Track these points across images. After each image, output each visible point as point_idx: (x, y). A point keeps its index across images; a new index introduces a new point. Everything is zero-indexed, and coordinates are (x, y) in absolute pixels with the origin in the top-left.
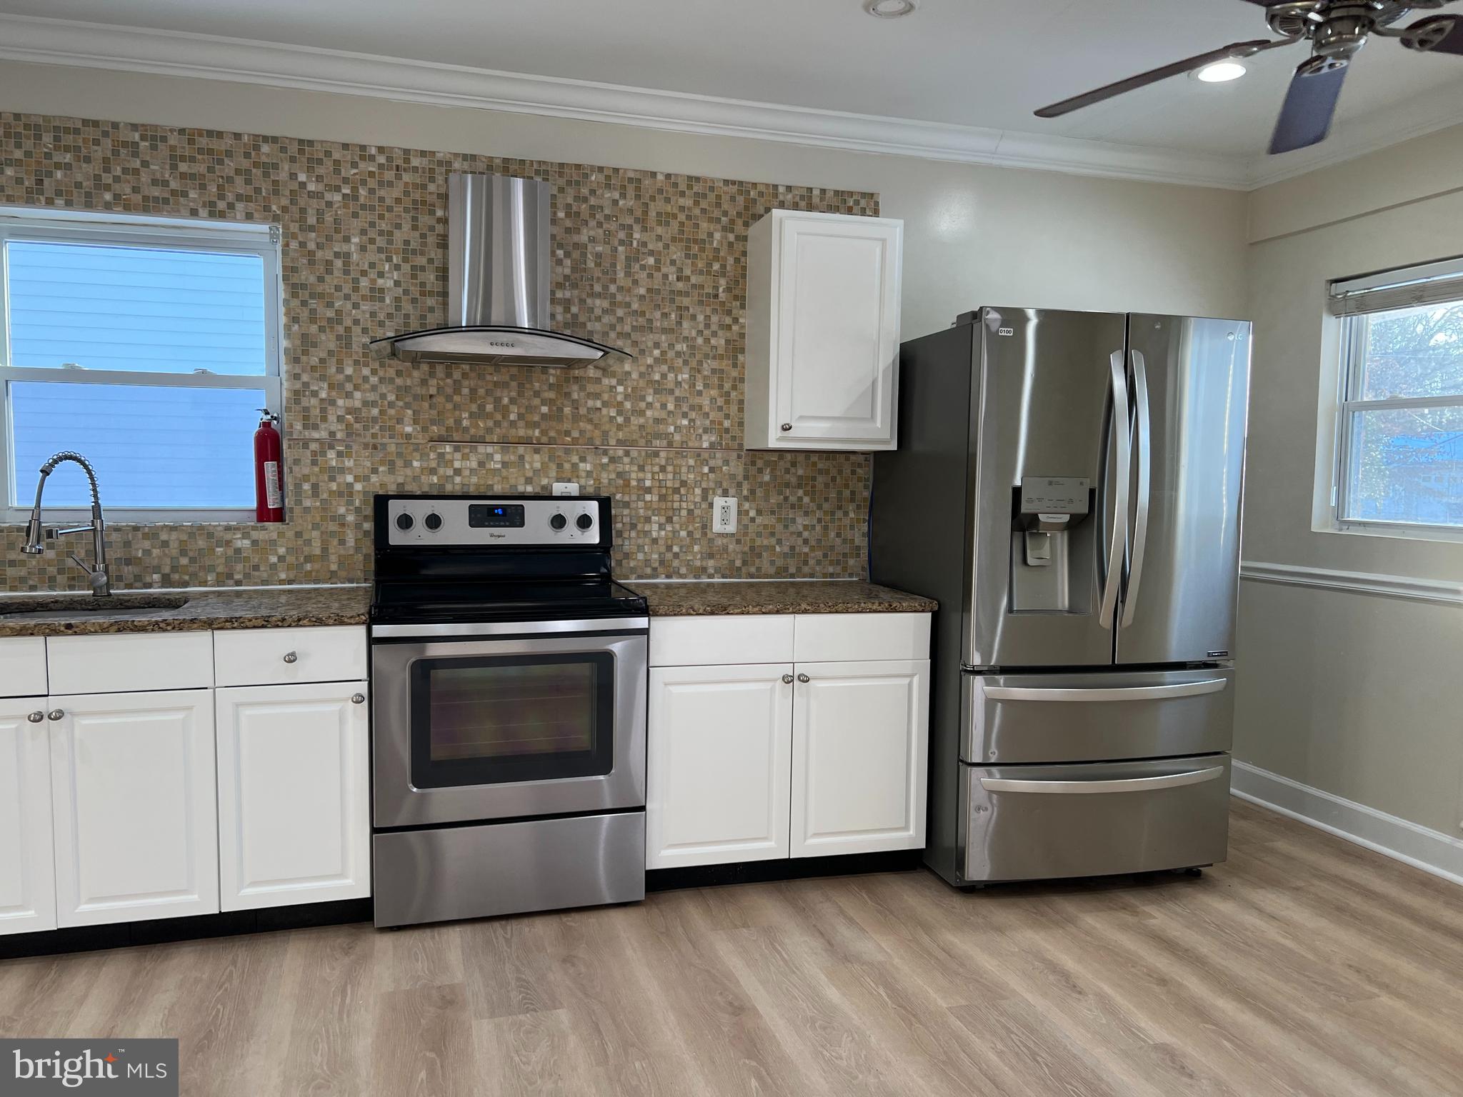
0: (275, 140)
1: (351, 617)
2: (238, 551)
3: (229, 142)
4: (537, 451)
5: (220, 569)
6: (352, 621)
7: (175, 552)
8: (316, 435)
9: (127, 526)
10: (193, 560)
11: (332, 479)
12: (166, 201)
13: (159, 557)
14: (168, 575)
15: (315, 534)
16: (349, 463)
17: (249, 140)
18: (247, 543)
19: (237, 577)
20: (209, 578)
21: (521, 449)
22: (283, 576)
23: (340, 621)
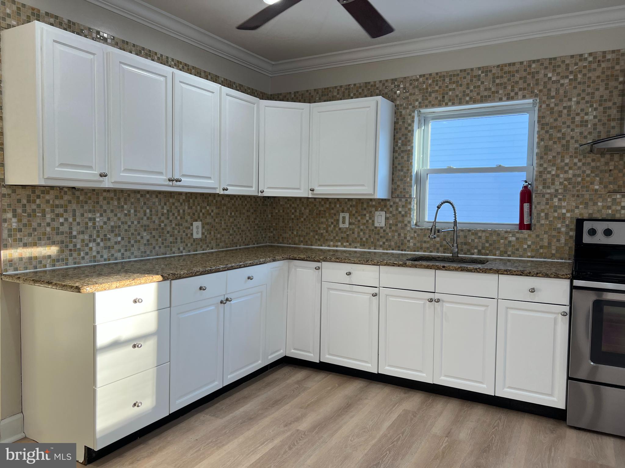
0: (538, 61)
1: (563, 275)
2: (510, 242)
3: (518, 66)
5: (502, 249)
6: (563, 277)
7: (484, 241)
8: (549, 191)
9: (466, 229)
10: (491, 245)
11: (555, 211)
12: (490, 96)
13: (477, 243)
14: (480, 250)
15: (546, 236)
16: (564, 204)
17: (526, 63)
18: (514, 239)
19: (509, 253)
20: (497, 253)
22: (529, 254)
23: (557, 276)
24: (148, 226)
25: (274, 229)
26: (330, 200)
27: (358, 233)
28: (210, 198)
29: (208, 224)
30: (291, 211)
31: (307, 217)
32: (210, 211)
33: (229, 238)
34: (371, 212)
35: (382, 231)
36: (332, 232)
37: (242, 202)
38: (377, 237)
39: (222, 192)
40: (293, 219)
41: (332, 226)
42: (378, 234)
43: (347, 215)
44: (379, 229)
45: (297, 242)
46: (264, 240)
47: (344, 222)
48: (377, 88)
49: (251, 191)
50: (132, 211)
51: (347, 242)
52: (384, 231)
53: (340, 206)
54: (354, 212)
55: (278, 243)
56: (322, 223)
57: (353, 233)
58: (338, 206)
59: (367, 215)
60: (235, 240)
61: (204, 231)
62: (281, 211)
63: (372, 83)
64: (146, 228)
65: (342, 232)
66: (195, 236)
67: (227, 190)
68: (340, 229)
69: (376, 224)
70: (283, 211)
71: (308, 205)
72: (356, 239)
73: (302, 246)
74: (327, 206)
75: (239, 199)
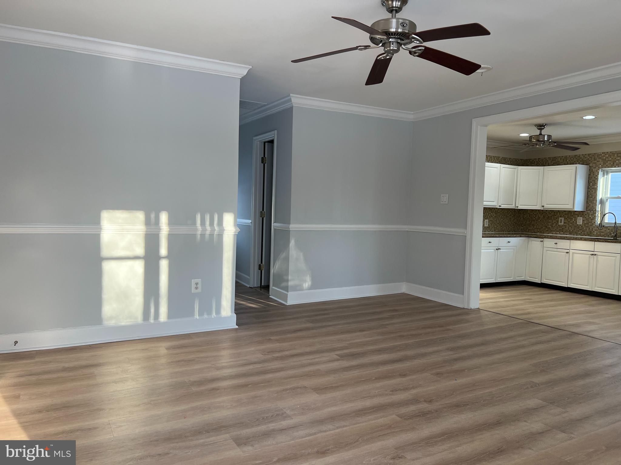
25: (524, 225)
26: (554, 211)
27: (568, 227)
28: (493, 210)
29: (491, 221)
30: (533, 216)
31: (542, 219)
32: (492, 215)
33: (500, 228)
34: (575, 217)
35: (580, 227)
36: (555, 227)
37: (508, 211)
38: (578, 229)
39: (499, 207)
40: (534, 220)
41: (555, 224)
42: (579, 228)
43: (563, 219)
44: (579, 225)
45: (536, 232)
46: (518, 230)
47: (561, 222)
48: (581, 158)
49: (512, 207)
51: (563, 232)
52: (582, 226)
53: (560, 214)
54: (566, 217)
55: (526, 232)
56: (549, 222)
57: (566, 227)
58: (558, 214)
59: (573, 219)
60: (503, 229)
61: (489, 224)
62: (528, 216)
63: (578, 156)
65: (560, 227)
67: (501, 206)
68: (559, 225)
69: (578, 223)
70: (529, 216)
71: (542, 214)
72: (567, 230)
73: (538, 234)
74: (553, 214)
75: (506, 210)
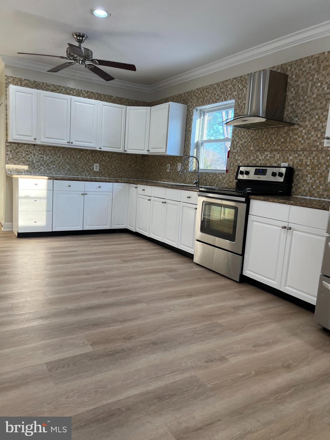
0: (236, 78)
3: (229, 81)
4: (278, 153)
5: (217, 183)
8: (235, 151)
10: (213, 180)
11: (236, 162)
12: (219, 99)
15: (232, 176)
16: (240, 158)
17: (232, 80)
21: (275, 153)
24: (69, 163)
29: (103, 165)
31: (157, 166)
32: (105, 160)
34: (177, 163)
36: (164, 174)
38: (178, 176)
39: (99, 150)
40: (153, 167)
41: (165, 171)
43: (169, 165)
45: (153, 179)
47: (168, 169)
50: (61, 156)
51: (169, 179)
54: (172, 163)
56: (162, 169)
57: (171, 174)
58: (167, 160)
61: (100, 168)
64: (68, 163)
65: (167, 174)
66: (95, 170)
67: (101, 148)
69: (178, 170)
71: (158, 160)
72: (171, 177)
74: (164, 160)
